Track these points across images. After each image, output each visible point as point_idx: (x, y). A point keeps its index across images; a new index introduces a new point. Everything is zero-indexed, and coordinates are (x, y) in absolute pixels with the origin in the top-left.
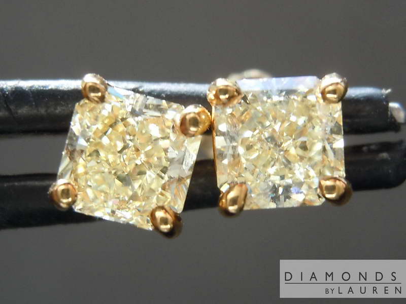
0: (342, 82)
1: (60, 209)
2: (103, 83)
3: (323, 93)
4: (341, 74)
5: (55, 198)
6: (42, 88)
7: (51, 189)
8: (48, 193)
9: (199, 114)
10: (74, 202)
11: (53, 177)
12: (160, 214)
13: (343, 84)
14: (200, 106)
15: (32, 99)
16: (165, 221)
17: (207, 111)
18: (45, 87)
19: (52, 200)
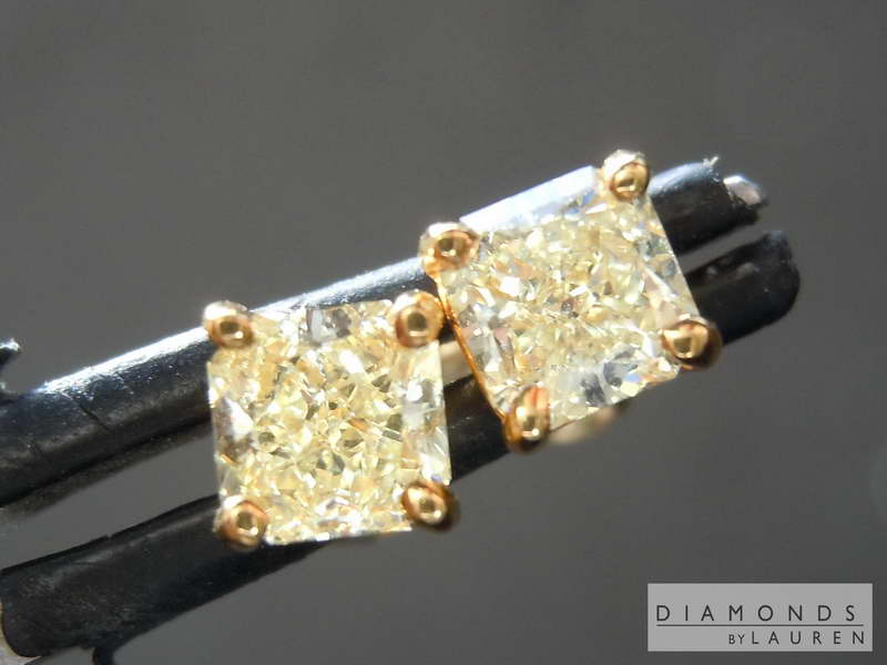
0: (637, 157)
1: (245, 550)
2: (240, 311)
3: (612, 188)
4: (630, 148)
5: (231, 535)
6: (136, 363)
7: (217, 523)
8: (214, 530)
9: (418, 305)
10: (263, 529)
11: (213, 501)
12: (416, 496)
13: (641, 161)
14: (417, 290)
15: (125, 387)
16: (429, 506)
17: (430, 296)
18: (141, 359)
19: (225, 539)
